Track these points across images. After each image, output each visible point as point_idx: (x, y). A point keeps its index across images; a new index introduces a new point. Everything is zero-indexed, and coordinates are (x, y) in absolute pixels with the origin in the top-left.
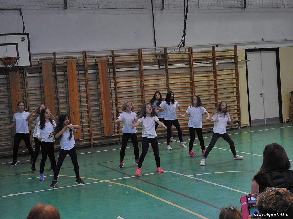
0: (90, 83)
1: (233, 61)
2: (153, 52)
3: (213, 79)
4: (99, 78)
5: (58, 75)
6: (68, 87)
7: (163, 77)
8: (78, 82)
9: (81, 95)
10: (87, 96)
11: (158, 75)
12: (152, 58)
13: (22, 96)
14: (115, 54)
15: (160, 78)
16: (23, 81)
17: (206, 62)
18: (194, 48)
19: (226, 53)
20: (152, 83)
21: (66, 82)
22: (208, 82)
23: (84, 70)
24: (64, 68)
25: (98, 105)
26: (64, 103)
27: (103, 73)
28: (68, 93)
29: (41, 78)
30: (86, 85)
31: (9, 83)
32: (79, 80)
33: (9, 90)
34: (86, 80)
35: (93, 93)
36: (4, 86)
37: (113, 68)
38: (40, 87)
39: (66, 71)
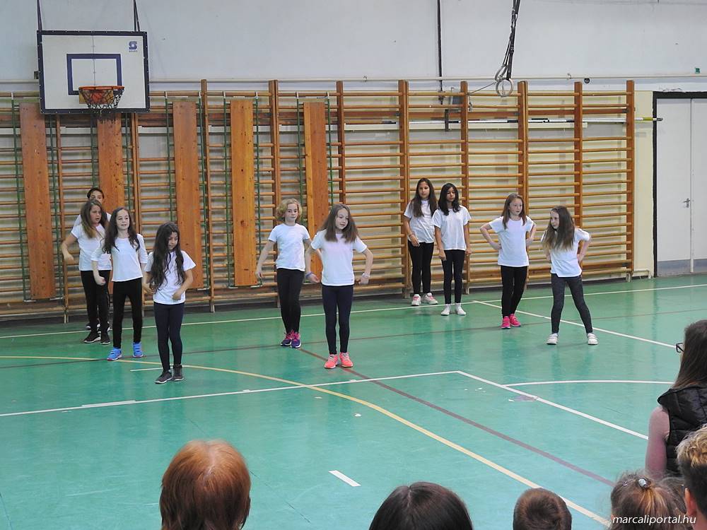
0: (283, 155)
1: (623, 118)
2: (436, 89)
3: (572, 159)
4: (304, 145)
5: (210, 134)
6: (231, 163)
7: (454, 150)
8: (255, 151)
9: (260, 181)
10: (274, 185)
11: (444, 145)
12: (430, 103)
13: (124, 179)
14: (346, 90)
15: (447, 150)
16: (129, 143)
17: (559, 117)
18: (533, 84)
19: (607, 99)
20: (428, 161)
21: (228, 150)
22: (561, 167)
23: (271, 124)
24: (224, 118)
26: (219, 200)
27: (315, 132)
28: (231, 176)
29: (171, 138)
30: (273, 160)
31: (97, 148)
32: (257, 148)
33: (95, 164)
34: (273, 148)
35: (287, 179)
36: (84, 154)
37: (339, 123)
38: (168, 159)
39: (229, 125)
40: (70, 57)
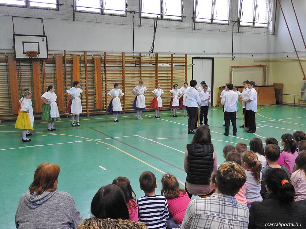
0: (88, 73)
1: (184, 64)
2: (132, 55)
3: (170, 75)
4: (94, 70)
5: (67, 66)
6: (73, 75)
7: (137, 72)
8: (80, 71)
9: (82, 80)
10: (86, 81)
12: (131, 59)
13: (41, 79)
14: (107, 54)
15: (136, 72)
16: (42, 69)
17: (167, 64)
18: (159, 54)
19: (180, 59)
20: (130, 75)
21: (72, 71)
22: (167, 78)
23: (85, 64)
24: (71, 62)
25: (93, 88)
27: (98, 66)
28: (73, 79)
29: (55, 67)
30: (85, 74)
31: (32, 70)
32: (81, 71)
33: (32, 74)
34: (85, 71)
35: (90, 80)
36: (28, 71)
37: (105, 64)
38: (54, 73)
39: (72, 64)
40: (23, 42)
